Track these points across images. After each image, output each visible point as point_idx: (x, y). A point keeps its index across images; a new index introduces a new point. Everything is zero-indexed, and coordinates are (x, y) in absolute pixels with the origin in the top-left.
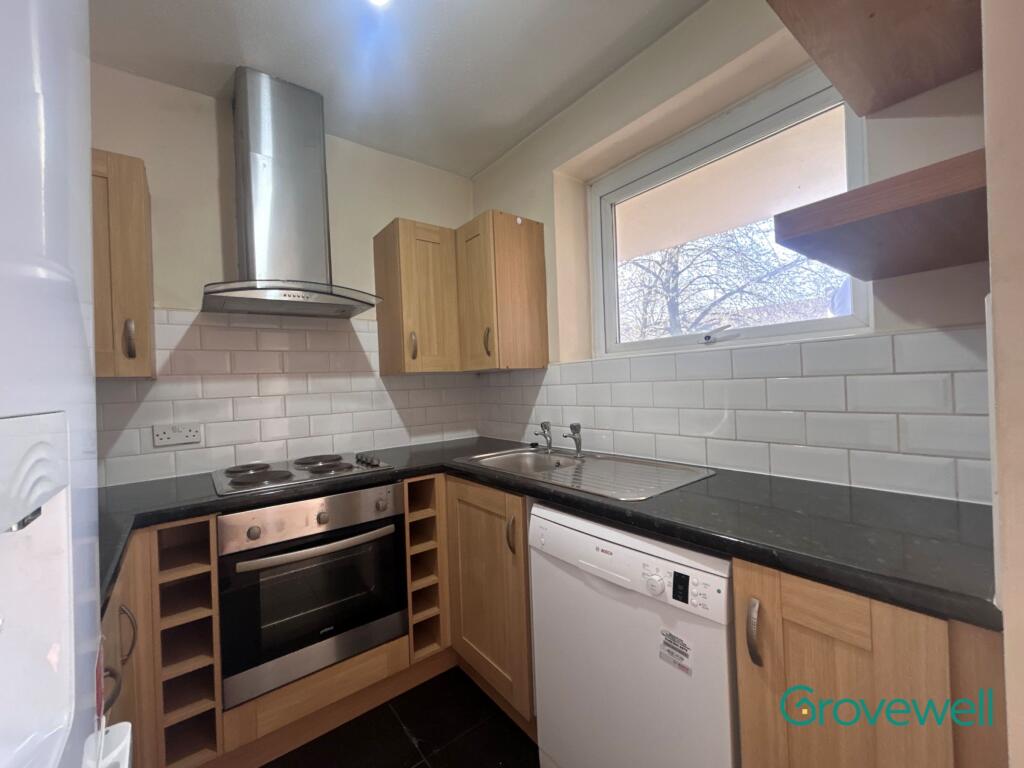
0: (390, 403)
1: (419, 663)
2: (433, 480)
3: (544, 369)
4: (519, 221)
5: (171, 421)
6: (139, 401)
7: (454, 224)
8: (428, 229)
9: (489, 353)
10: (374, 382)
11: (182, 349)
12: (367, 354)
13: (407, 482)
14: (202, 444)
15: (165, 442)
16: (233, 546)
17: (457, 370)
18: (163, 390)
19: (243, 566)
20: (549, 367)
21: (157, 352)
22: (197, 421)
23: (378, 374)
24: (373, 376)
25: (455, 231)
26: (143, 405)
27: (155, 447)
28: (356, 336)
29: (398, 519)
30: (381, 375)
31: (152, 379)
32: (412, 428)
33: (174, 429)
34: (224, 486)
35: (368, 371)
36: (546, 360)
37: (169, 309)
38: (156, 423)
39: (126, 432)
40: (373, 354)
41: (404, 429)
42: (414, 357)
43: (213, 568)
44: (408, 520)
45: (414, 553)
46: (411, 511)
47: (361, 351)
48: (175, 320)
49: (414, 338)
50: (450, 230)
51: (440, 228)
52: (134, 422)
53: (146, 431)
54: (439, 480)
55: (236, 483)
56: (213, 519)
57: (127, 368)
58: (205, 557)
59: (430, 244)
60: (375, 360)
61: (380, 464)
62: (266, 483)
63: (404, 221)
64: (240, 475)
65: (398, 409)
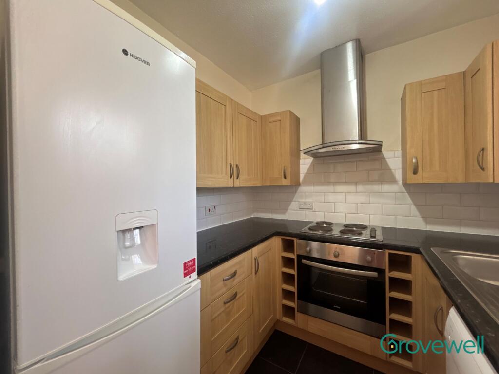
0: (409, 201)
2: (410, 257)
5: (303, 200)
6: (296, 192)
7: (462, 67)
9: (483, 170)
10: (397, 187)
11: (308, 173)
12: (393, 171)
13: (387, 252)
14: (313, 210)
15: (302, 207)
16: (301, 252)
17: (461, 179)
18: (303, 189)
19: (304, 261)
22: (311, 201)
23: (400, 182)
24: (397, 184)
25: (464, 72)
26: (297, 194)
27: (300, 209)
28: (386, 161)
29: (380, 271)
30: (403, 184)
31: (296, 184)
32: (427, 219)
33: (305, 203)
34: (306, 229)
35: (393, 180)
38: (300, 200)
39: (292, 202)
42: (415, 173)
43: (295, 257)
44: (388, 275)
45: (391, 296)
46: (390, 270)
47: (389, 169)
48: (306, 163)
49: (414, 160)
50: (459, 73)
51: (446, 76)
52: (294, 199)
53: (298, 203)
54: (416, 259)
55: (310, 229)
56: (295, 239)
57: (285, 182)
58: (293, 252)
59: (436, 93)
60: (398, 175)
61: (379, 237)
62: (321, 231)
63: (411, 84)
64: (319, 225)
65: (415, 205)
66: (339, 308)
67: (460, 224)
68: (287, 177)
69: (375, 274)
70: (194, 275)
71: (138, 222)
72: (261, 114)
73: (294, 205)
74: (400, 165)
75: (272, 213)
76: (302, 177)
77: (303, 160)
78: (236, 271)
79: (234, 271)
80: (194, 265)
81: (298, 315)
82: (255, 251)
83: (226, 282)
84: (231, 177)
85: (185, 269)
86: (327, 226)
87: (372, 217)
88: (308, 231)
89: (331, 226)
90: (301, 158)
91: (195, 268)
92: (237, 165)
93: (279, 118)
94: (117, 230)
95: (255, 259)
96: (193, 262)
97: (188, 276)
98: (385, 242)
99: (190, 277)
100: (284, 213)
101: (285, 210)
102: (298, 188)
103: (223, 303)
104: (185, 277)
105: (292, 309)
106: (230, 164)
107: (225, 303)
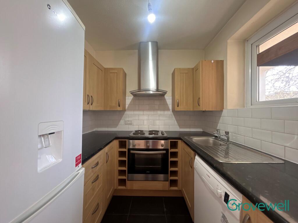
0: (174, 119)
1: (171, 190)
2: (178, 141)
3: (221, 111)
4: (213, 61)
5: (128, 119)
6: (123, 115)
7: (192, 66)
8: (184, 69)
9: (199, 105)
10: (170, 113)
11: (130, 104)
12: (168, 105)
13: (170, 140)
14: (133, 124)
15: (127, 123)
16: (131, 147)
17: (192, 110)
18: (127, 113)
19: (132, 152)
20: (224, 110)
21: (126, 105)
22: (132, 119)
23: (171, 110)
24: (170, 111)
25: (193, 68)
26: (124, 115)
27: (125, 124)
28: (166, 101)
29: (167, 150)
30: (172, 111)
31: (124, 110)
32: (180, 126)
33: (128, 121)
34: (132, 135)
35: (169, 110)
36: (222, 108)
37: (128, 96)
38: (126, 119)
39: (121, 121)
40: (170, 105)
41: (178, 126)
42: (178, 106)
43: (126, 150)
44: (170, 151)
45: (171, 160)
46: (171, 149)
47: (167, 104)
48: (129, 99)
49: (178, 101)
50: (191, 68)
51: (188, 68)
52: (122, 119)
53: (124, 121)
54: (180, 142)
55: (134, 134)
56: (127, 140)
57: (119, 109)
58: (125, 148)
59: (185, 74)
60: (170, 107)
61: (165, 135)
62: (139, 135)
63: (177, 68)
64: (137, 132)
65: (176, 120)
66: (149, 172)
67: (190, 128)
68: (120, 106)
69: (165, 152)
70: (80, 165)
71: (52, 129)
72: (105, 67)
73: (122, 122)
74: (171, 103)
75: (108, 127)
76: (127, 106)
77: (127, 97)
78: (98, 162)
79: (97, 162)
80: (81, 159)
81: (128, 183)
82: (106, 149)
83: (93, 169)
84: (88, 104)
85: (76, 161)
86: (142, 132)
87: (160, 126)
88: (133, 135)
89: (143, 132)
90: (127, 96)
91: (81, 161)
92: (91, 96)
93: (116, 71)
94: (39, 135)
95: (106, 154)
96: (80, 157)
97: (78, 166)
98: (168, 136)
99: (78, 167)
100: (116, 127)
101: (116, 125)
102: (124, 113)
103: (91, 182)
104: (76, 166)
105: (125, 180)
106: (88, 95)
107: (92, 183)
